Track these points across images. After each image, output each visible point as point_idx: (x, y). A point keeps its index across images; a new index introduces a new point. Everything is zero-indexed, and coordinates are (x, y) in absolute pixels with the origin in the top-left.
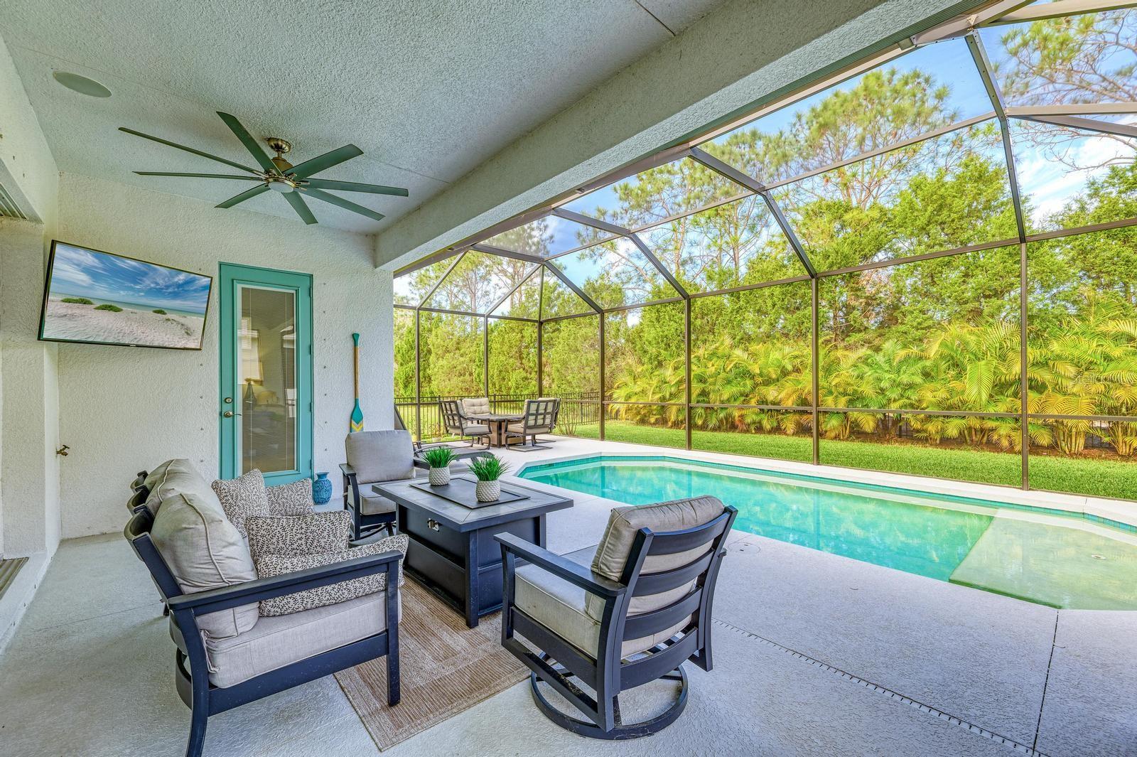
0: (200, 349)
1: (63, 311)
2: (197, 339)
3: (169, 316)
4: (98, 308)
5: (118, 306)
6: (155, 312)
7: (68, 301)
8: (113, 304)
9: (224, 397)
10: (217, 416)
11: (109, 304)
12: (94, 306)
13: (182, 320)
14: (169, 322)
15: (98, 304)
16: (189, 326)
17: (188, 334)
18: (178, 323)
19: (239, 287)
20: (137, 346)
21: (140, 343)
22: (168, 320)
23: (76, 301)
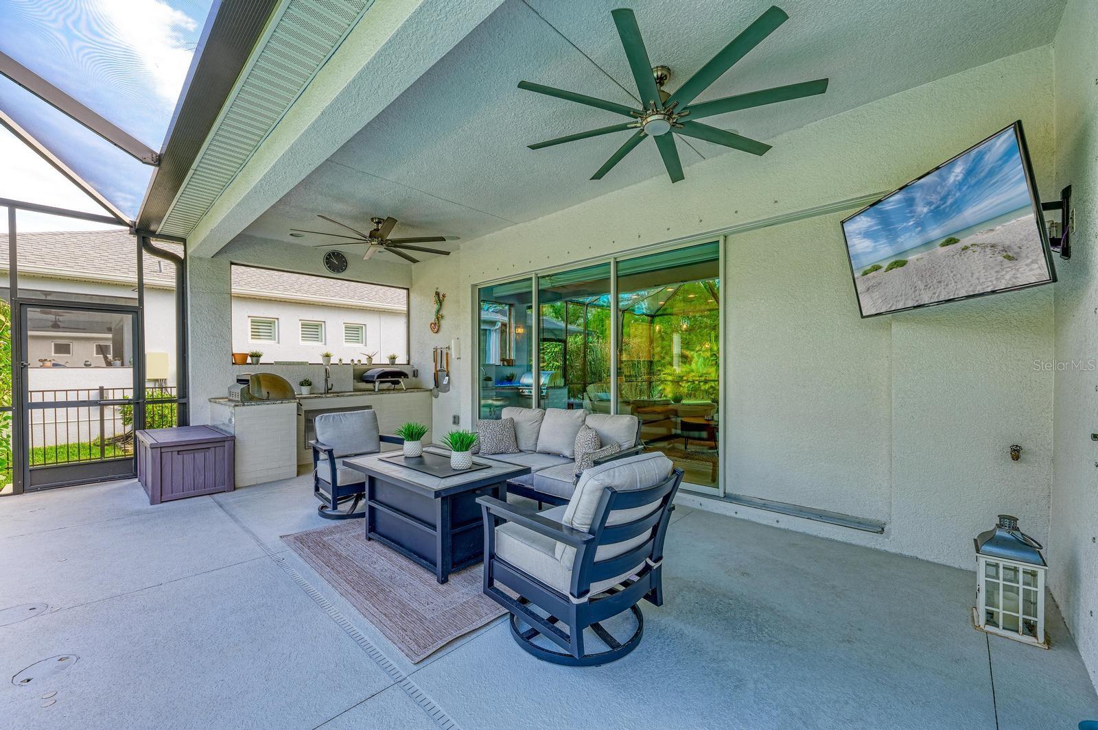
2: (1033, 262)
3: (966, 241)
4: (887, 270)
6: (944, 245)
7: (866, 273)
12: (884, 269)
14: (969, 251)
16: (1007, 243)
17: (1010, 258)
18: (983, 246)
22: (966, 248)
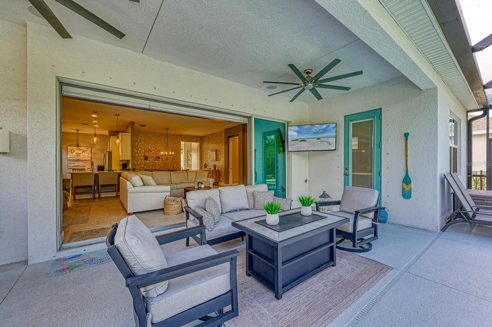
0: (335, 150)
1: (292, 144)
2: (334, 146)
3: (322, 140)
4: (300, 141)
5: (306, 140)
6: (317, 139)
7: (293, 141)
8: (304, 139)
9: (346, 168)
10: (343, 175)
11: (303, 139)
13: (327, 140)
14: (322, 142)
16: (330, 142)
17: (330, 145)
18: (326, 142)
20: (313, 151)
21: (314, 150)
23: (295, 140)
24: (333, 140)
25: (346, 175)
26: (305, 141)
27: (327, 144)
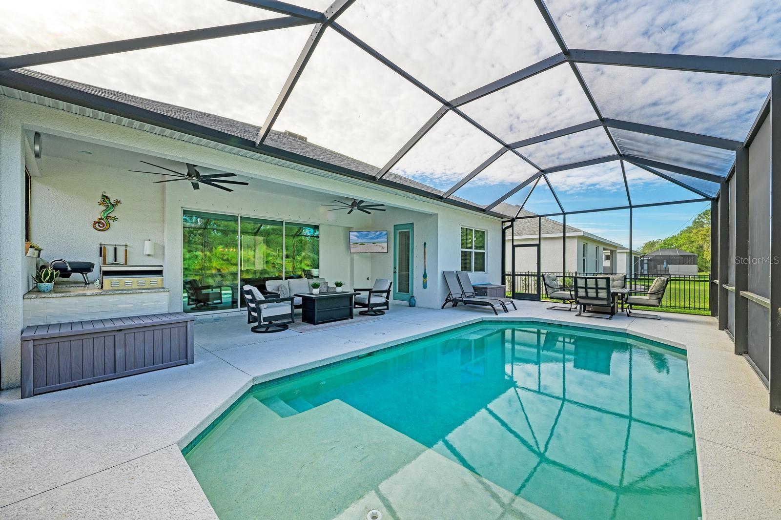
0: (387, 253)
1: (353, 246)
9: (395, 267)
10: (393, 273)
13: (380, 245)
15: (360, 244)
19: (398, 231)
21: (371, 252)
22: (377, 245)
24: (385, 245)
25: (395, 272)
26: (364, 244)
27: (380, 248)
